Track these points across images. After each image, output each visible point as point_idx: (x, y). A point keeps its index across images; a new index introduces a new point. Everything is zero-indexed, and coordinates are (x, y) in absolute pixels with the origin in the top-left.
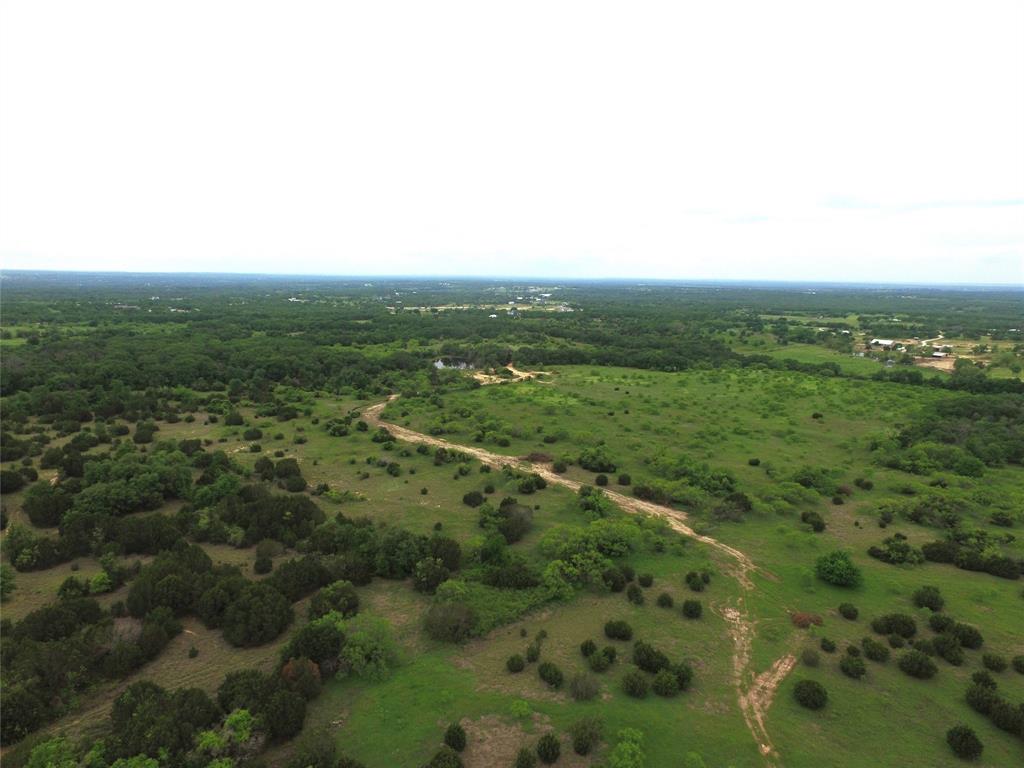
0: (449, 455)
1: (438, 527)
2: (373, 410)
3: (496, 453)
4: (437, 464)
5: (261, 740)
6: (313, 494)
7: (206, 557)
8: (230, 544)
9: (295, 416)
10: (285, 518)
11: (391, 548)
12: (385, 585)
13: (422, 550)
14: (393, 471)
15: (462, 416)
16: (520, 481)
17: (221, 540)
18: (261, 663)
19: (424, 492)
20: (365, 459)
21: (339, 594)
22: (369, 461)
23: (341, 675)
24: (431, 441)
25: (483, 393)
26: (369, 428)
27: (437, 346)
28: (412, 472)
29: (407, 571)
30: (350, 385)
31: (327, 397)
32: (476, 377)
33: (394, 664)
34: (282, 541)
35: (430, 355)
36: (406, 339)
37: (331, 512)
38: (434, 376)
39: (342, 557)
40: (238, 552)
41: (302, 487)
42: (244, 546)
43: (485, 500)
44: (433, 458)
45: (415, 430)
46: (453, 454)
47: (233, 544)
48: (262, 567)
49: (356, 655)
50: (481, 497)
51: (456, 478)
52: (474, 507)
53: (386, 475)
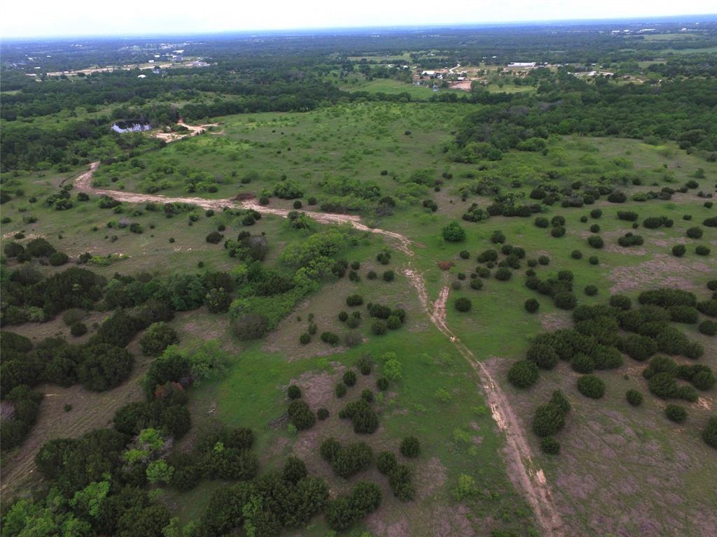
0: (176, 207)
1: (201, 265)
2: (83, 180)
3: (211, 199)
4: (169, 217)
6: (79, 263)
7: (24, 339)
8: (33, 321)
9: (8, 199)
10: (74, 289)
11: (183, 289)
14: (136, 230)
15: (166, 172)
16: (243, 217)
17: (23, 320)
19: (172, 241)
20: (105, 224)
22: (110, 226)
24: (152, 199)
25: (171, 150)
26: (90, 197)
28: (152, 227)
30: (44, 160)
31: (28, 176)
32: (158, 136)
34: (80, 307)
35: (104, 121)
37: (108, 273)
38: (120, 141)
40: (44, 326)
41: (64, 260)
42: (47, 320)
43: (223, 236)
44: (164, 212)
45: (132, 192)
46: (179, 206)
47: (37, 321)
48: (79, 331)
50: (219, 235)
51: (190, 224)
52: (216, 243)
53: (132, 234)
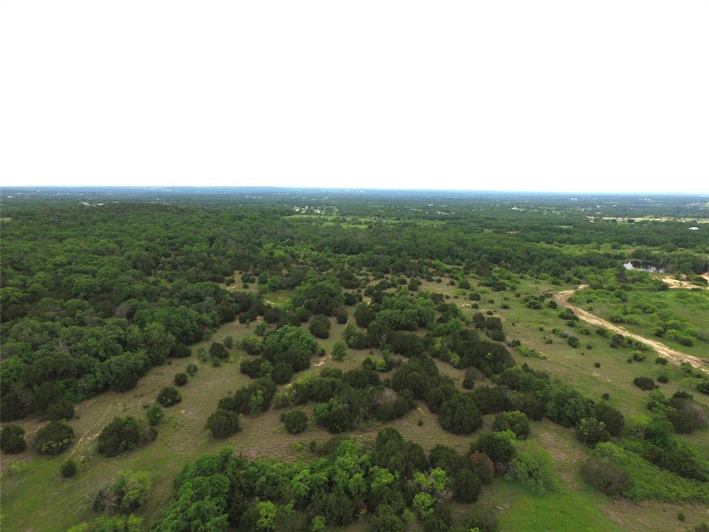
0: (626, 341)
1: (606, 396)
2: (563, 295)
3: (676, 350)
4: (613, 346)
5: (450, 494)
6: (509, 345)
7: (436, 368)
8: (450, 363)
9: (504, 289)
10: (487, 356)
11: (562, 400)
12: (552, 426)
13: (588, 411)
14: (573, 343)
15: (644, 312)
16: (701, 381)
17: (446, 360)
18: (458, 446)
19: (597, 366)
20: (551, 329)
21: (515, 420)
22: (554, 332)
23: (508, 477)
24: (610, 327)
25: (670, 295)
26: (558, 307)
27: (629, 250)
28: (589, 348)
29: (572, 422)
30: (547, 273)
31: (529, 280)
32: (664, 280)
33: (550, 488)
34: (483, 371)
35: (621, 257)
36: (600, 243)
37: (520, 361)
38: (621, 275)
39: (522, 395)
40: (455, 370)
41: (502, 338)
42: (458, 367)
43: (657, 387)
44: (610, 341)
45: (597, 315)
46: (630, 341)
47: (452, 364)
48: (468, 384)
49: (521, 468)
50: (653, 384)
51: (629, 361)
52: (643, 390)
53: (567, 346)
